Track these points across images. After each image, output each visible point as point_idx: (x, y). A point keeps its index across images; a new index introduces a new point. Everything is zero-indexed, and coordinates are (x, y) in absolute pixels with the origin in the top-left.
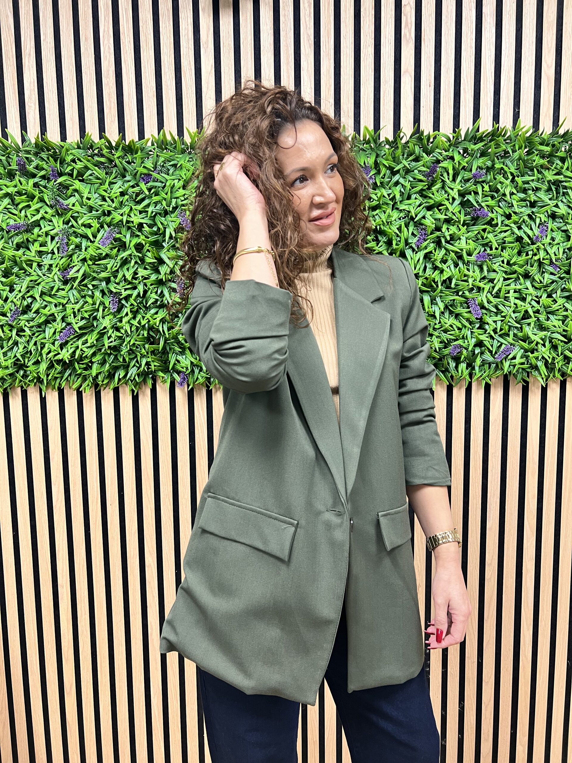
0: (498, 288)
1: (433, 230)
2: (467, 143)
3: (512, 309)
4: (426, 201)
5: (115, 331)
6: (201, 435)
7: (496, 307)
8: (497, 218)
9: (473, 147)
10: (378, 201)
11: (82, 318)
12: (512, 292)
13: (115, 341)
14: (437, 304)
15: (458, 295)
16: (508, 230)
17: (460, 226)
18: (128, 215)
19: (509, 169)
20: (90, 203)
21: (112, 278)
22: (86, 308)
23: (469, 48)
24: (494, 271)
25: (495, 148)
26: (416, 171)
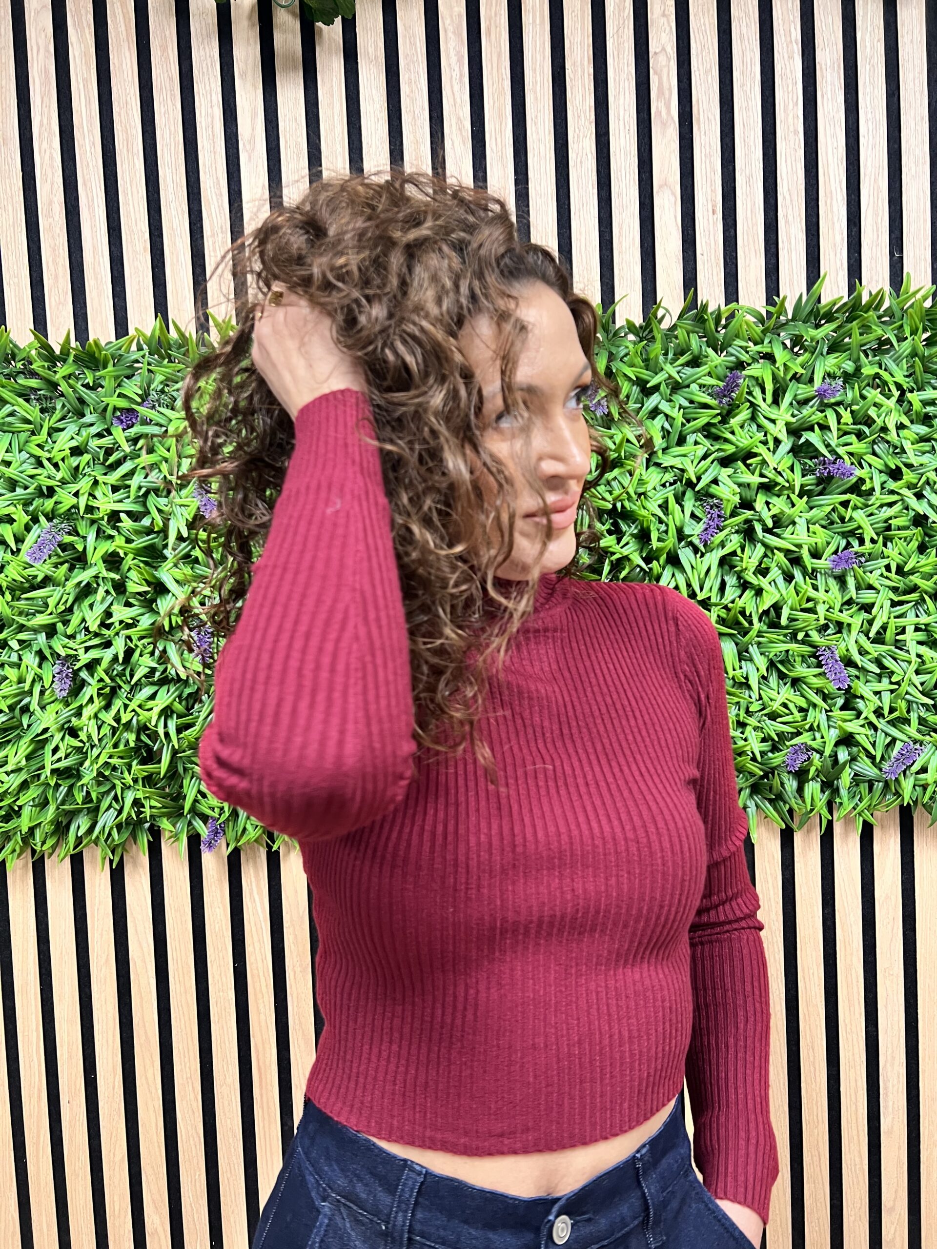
0: (881, 624)
1: (735, 507)
2: (800, 325)
3: (914, 667)
4: (717, 447)
5: (67, 736)
6: (257, 948)
7: (878, 662)
8: (871, 479)
9: (813, 332)
10: (615, 451)
12: (910, 629)
13: (66, 758)
14: (751, 660)
15: (794, 637)
16: (895, 503)
17: (794, 497)
18: (90, 494)
19: (892, 376)
20: (10, 472)
21: (60, 626)
22: (6, 689)
23: (791, 135)
24: (870, 587)
25: (861, 334)
26: (694, 387)
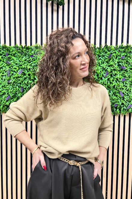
0: (128, 89)
1: (110, 72)
2: (120, 49)
4: (108, 64)
7: (127, 94)
8: (128, 69)
9: (121, 50)
11: (13, 94)
14: (111, 92)
15: (117, 90)
17: (118, 71)
18: (26, 66)
20: (16, 62)
21: (21, 83)
22: (14, 91)
23: (121, 23)
24: (127, 84)
25: (128, 50)
26: (106, 56)
